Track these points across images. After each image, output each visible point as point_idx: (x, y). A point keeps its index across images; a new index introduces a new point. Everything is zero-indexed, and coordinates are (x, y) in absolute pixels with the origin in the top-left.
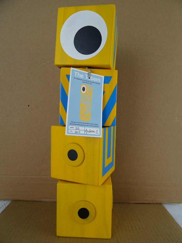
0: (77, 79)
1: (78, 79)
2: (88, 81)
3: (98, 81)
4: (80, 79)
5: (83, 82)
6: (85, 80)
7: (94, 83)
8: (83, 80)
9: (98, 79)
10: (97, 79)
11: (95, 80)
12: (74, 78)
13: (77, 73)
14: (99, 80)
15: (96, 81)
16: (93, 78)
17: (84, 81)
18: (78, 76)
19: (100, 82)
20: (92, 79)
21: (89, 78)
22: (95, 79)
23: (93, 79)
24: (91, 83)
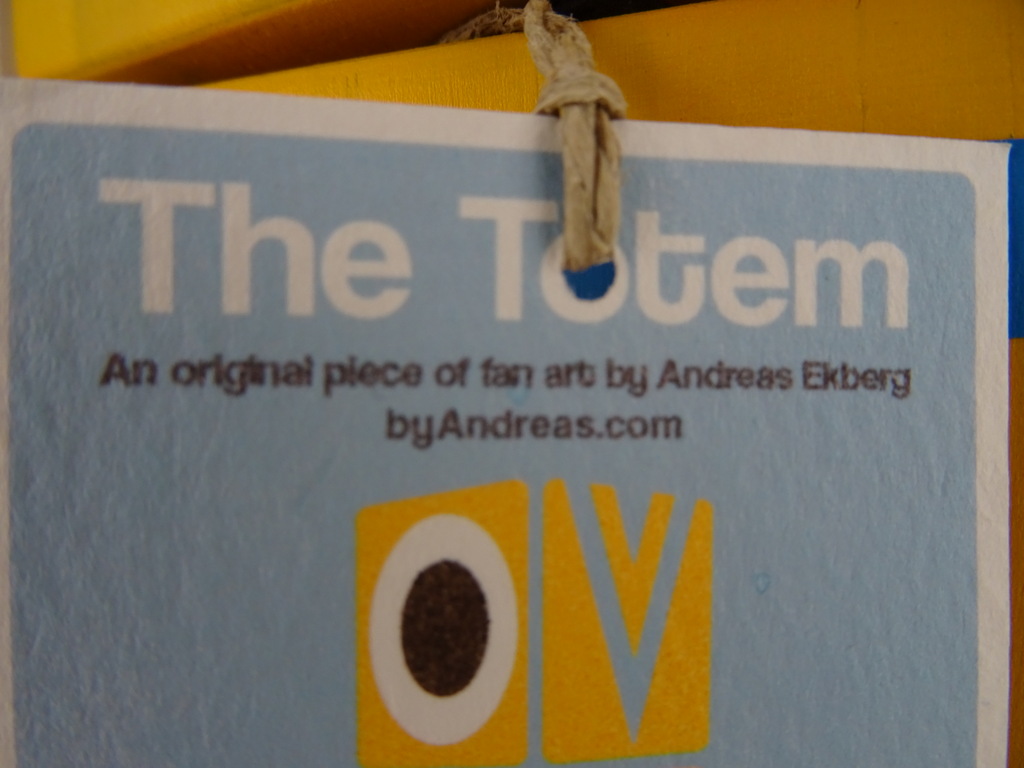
0: (210, 390)
1: (254, 371)
2: (559, 376)
3: (852, 314)
4: (299, 374)
5: (397, 426)
6: (457, 373)
7: (725, 377)
8: (411, 375)
9: (851, 261)
10: (809, 255)
11: (752, 297)
12: (117, 370)
13: (199, 194)
14: (875, 274)
15: (807, 313)
16: (695, 244)
17: (426, 401)
18: (236, 299)
19: (898, 315)
20: (671, 288)
21: (591, 281)
22: (775, 276)
23: (693, 275)
24: (661, 401)
